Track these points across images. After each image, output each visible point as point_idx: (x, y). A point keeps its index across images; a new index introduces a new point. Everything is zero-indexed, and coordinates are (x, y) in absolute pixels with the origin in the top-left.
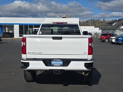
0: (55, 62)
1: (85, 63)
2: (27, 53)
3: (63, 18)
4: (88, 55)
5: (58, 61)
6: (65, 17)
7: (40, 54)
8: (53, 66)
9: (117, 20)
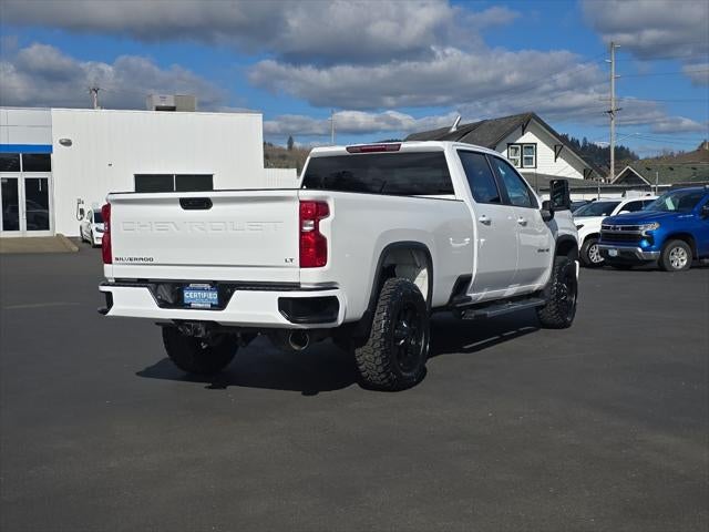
0: (196, 294)
1: (280, 299)
2: (114, 261)
3: (158, 109)
4: (301, 266)
5: (203, 289)
6: (173, 109)
7: (148, 261)
8: (188, 306)
9: (453, 130)
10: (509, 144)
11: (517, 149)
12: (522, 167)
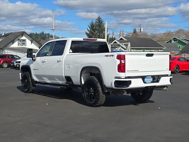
0: (147, 79)
1: (170, 78)
2: (126, 71)
4: (169, 70)
7: (137, 71)
9: (3, 35)
10: (18, 39)
11: (20, 41)
12: (22, 46)
